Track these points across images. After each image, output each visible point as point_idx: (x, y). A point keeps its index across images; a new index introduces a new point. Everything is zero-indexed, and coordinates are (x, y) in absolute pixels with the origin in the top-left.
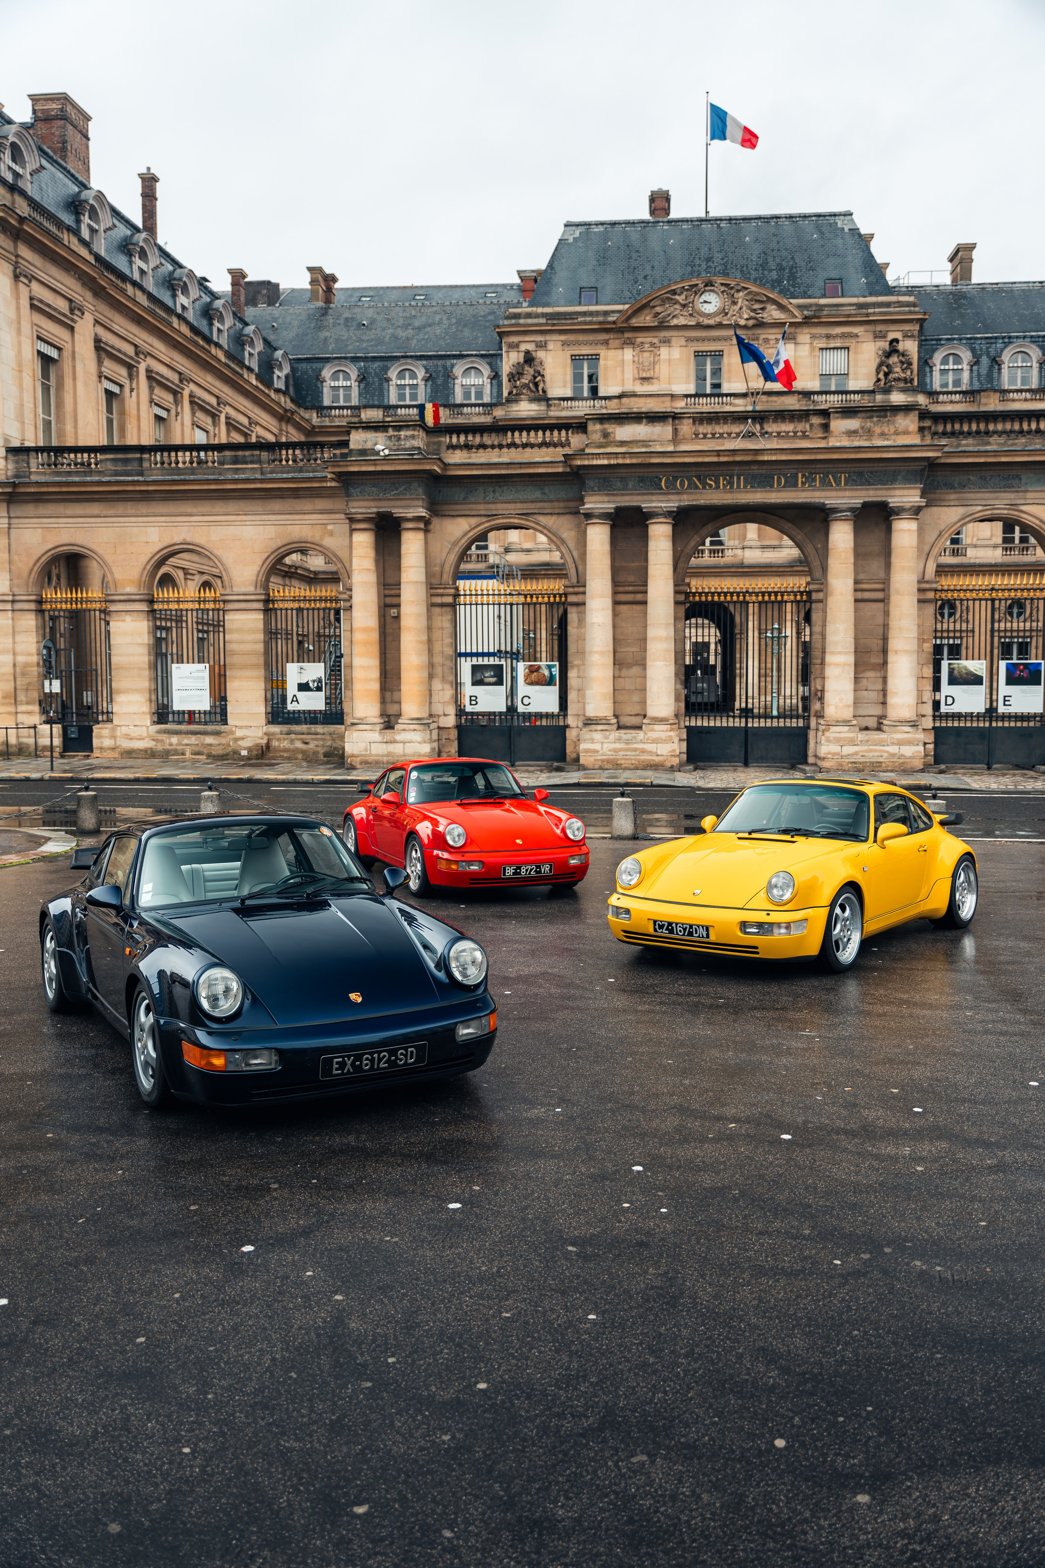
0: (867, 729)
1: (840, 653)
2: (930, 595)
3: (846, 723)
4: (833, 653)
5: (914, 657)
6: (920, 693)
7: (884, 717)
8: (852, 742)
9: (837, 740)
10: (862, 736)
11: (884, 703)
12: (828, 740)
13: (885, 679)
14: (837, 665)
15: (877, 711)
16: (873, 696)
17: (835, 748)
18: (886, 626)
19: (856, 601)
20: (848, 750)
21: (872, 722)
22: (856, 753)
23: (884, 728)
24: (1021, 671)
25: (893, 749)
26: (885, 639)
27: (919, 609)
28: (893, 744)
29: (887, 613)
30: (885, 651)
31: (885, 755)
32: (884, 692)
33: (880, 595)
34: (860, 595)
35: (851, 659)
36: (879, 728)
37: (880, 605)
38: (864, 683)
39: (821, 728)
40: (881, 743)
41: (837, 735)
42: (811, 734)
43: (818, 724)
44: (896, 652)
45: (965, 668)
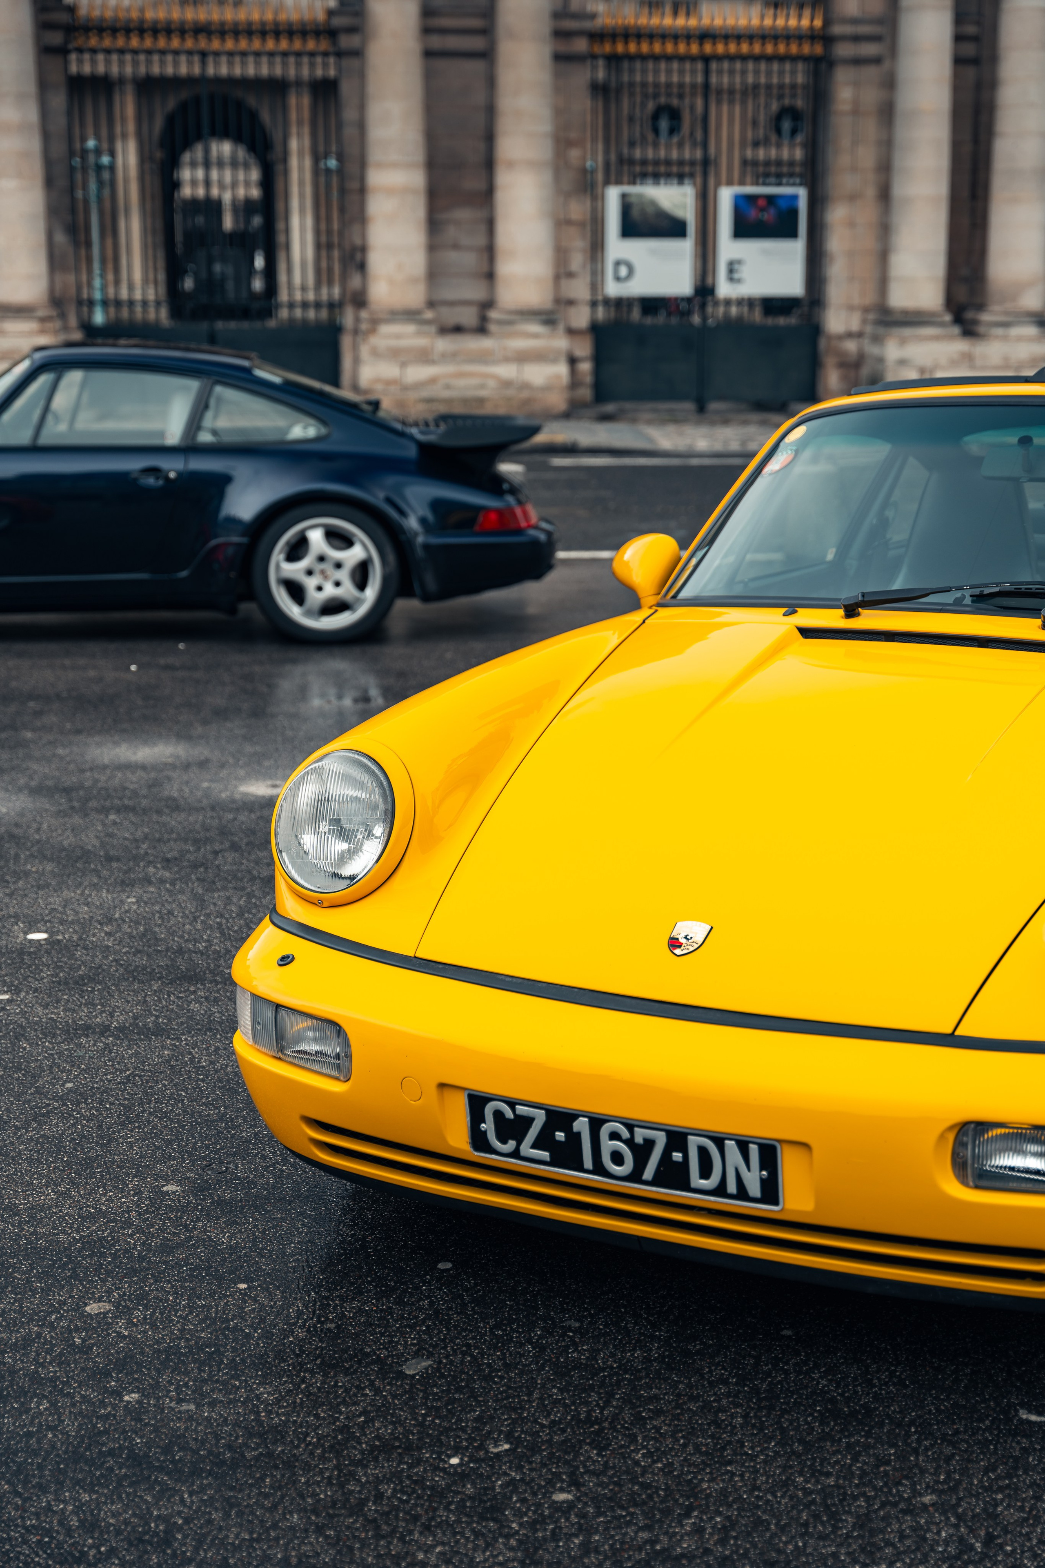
0: (458, 329)
1: (394, 165)
2: (581, 45)
3: (409, 315)
4: (380, 165)
5: (547, 176)
6: (561, 255)
7: (488, 304)
8: (424, 357)
9: (395, 354)
10: (443, 344)
11: (490, 276)
12: (375, 353)
13: (490, 224)
14: (390, 191)
15: (475, 292)
16: (469, 260)
17: (388, 370)
18: (490, 111)
19: (429, 54)
20: (417, 373)
21: (468, 316)
22: (433, 381)
23: (492, 327)
24: (762, 210)
25: (507, 371)
26: (489, 138)
27: (557, 75)
28: (507, 360)
29: (491, 82)
30: (489, 164)
31: (492, 383)
32: (490, 251)
33: (476, 43)
34: (437, 42)
35: (417, 179)
36: (482, 329)
37: (477, 66)
38: (451, 233)
39: (364, 326)
40: (484, 358)
41: (393, 343)
42: (346, 342)
43: (357, 320)
44: (511, 164)
45: (653, 203)
